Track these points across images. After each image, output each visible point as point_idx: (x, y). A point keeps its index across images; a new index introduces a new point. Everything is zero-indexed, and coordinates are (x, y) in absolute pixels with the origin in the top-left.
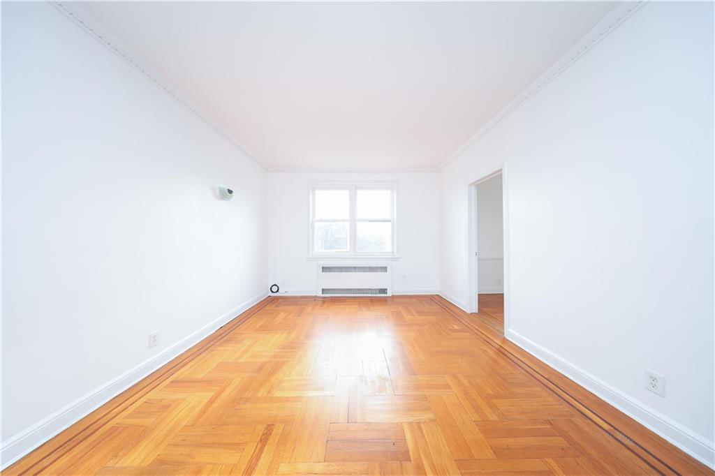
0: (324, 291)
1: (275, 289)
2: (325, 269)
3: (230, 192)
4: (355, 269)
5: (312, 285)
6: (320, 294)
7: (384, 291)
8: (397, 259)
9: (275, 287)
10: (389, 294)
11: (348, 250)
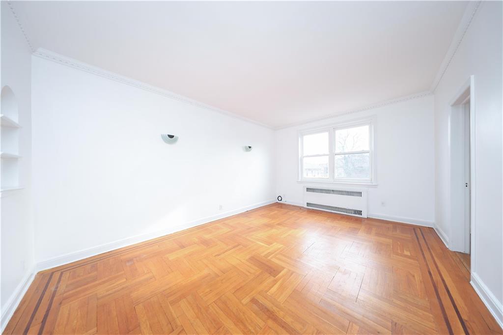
0: (308, 204)
1: (280, 199)
2: (308, 189)
3: (250, 147)
4: (333, 191)
5: (301, 199)
6: (305, 206)
7: (360, 212)
8: (376, 186)
9: (280, 198)
10: (364, 215)
11: (328, 177)
